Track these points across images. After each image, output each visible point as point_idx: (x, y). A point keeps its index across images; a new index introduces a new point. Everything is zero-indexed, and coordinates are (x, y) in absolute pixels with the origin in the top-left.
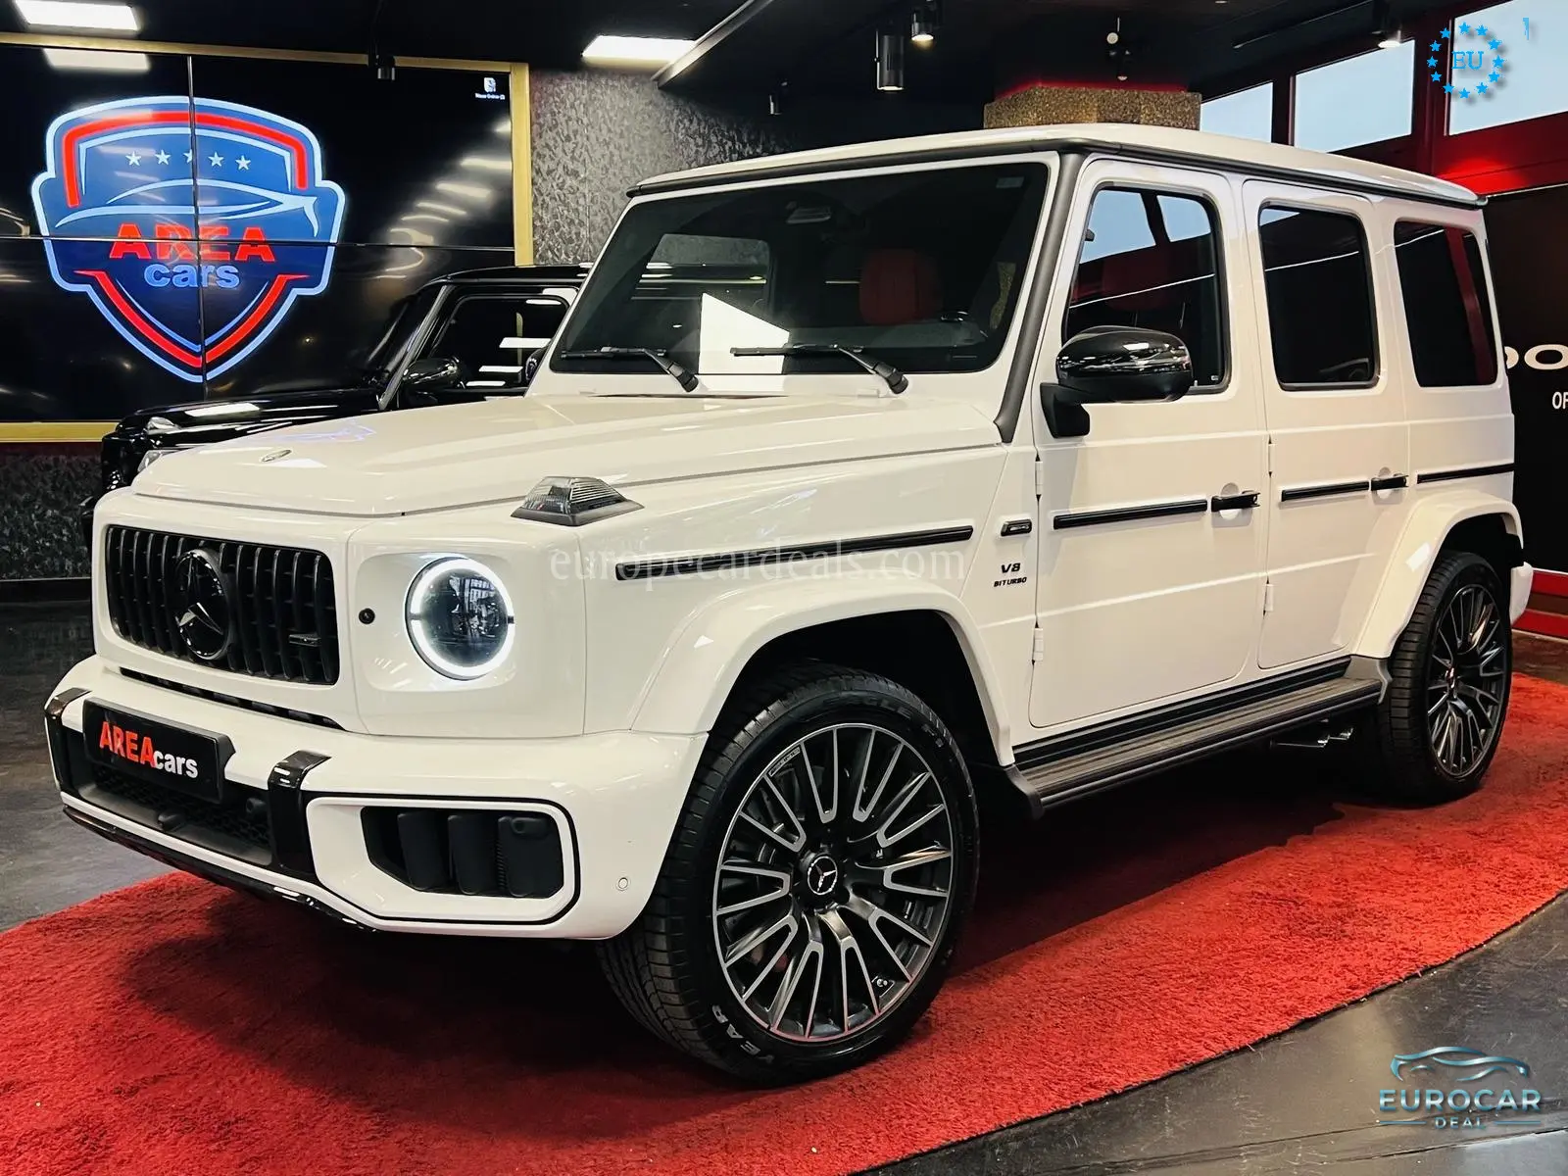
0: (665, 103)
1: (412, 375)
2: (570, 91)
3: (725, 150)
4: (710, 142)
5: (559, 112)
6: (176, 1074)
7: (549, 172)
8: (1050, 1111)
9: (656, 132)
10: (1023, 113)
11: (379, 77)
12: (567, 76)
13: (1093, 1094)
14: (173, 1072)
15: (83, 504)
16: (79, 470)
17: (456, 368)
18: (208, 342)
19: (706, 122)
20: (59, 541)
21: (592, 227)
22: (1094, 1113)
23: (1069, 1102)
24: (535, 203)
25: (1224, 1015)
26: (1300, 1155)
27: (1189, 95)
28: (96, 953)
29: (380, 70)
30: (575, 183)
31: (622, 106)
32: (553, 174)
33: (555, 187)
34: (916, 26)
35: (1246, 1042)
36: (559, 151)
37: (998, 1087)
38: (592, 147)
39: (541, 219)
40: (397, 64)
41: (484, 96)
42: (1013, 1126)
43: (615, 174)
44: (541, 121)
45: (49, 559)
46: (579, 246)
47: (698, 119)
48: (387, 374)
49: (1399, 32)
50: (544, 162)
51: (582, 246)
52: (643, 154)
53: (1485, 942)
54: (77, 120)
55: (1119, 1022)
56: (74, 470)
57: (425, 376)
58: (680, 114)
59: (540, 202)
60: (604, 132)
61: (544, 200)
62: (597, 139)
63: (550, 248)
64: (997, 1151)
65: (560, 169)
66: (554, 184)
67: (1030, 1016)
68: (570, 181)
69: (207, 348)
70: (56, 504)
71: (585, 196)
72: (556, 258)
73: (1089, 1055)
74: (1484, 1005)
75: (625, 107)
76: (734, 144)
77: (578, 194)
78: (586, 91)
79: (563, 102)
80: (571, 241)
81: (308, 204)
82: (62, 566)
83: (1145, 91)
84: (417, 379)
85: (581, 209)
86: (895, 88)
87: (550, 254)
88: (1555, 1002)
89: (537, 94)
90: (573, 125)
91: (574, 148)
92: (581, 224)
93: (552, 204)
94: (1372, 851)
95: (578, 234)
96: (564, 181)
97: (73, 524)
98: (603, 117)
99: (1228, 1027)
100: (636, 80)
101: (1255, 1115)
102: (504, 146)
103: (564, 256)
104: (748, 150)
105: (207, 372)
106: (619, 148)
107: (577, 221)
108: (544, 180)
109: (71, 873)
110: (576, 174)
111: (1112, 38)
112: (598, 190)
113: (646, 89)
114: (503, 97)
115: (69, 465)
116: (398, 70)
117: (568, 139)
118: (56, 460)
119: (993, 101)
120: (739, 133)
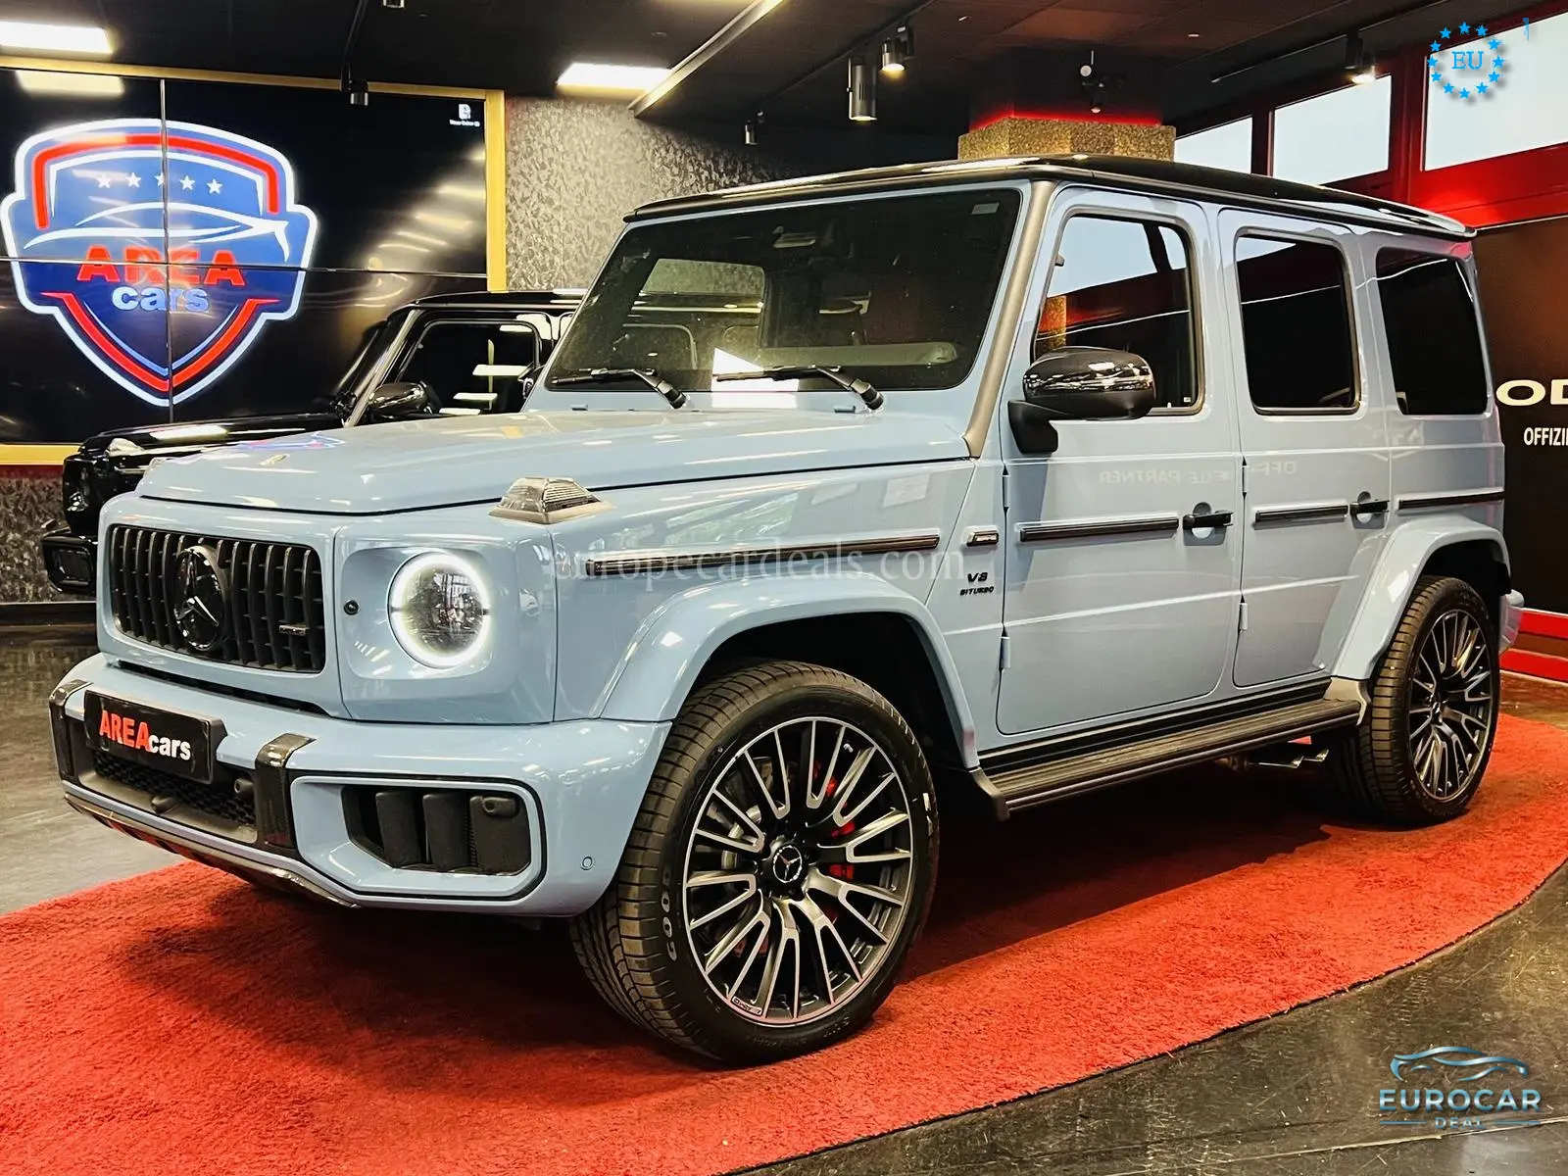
0: (641, 131)
1: (378, 399)
2: (544, 117)
3: (701, 179)
4: (686, 171)
5: (534, 140)
6: (101, 1068)
7: (523, 200)
8: (963, 1110)
9: (632, 162)
10: (996, 144)
11: (352, 102)
12: (542, 103)
13: (1007, 1095)
14: (98, 1066)
15: (44, 526)
16: (42, 493)
17: (422, 392)
18: (175, 365)
19: (683, 151)
20: (20, 565)
21: (566, 256)
22: (1006, 1113)
23: (982, 1102)
24: (509, 231)
25: (1147, 1024)
26: (1205, 1153)
27: (1163, 128)
28: (30, 956)
29: (353, 95)
30: (549, 211)
31: (597, 134)
32: (527, 202)
33: (529, 214)
34: (886, 56)
35: (1165, 1049)
36: (533, 179)
37: (915, 1088)
38: (567, 177)
39: (515, 246)
40: (369, 90)
41: (458, 123)
42: (925, 1124)
43: (589, 202)
44: (516, 148)
45: (9, 583)
46: (553, 275)
47: (675, 149)
48: (354, 399)
49: (1373, 67)
50: (518, 189)
51: (556, 274)
52: (620, 183)
53: (1417, 961)
54: (48, 143)
55: (1041, 1029)
56: (37, 494)
57: (390, 400)
58: (657, 143)
59: (514, 229)
60: (580, 160)
61: (517, 227)
62: (573, 167)
63: (523, 276)
64: (907, 1146)
65: (535, 196)
66: (529, 212)
67: (954, 1023)
68: (544, 209)
69: (175, 372)
70: (19, 528)
71: (559, 224)
72: (529, 286)
73: (1008, 1058)
74: (1408, 1018)
75: (601, 135)
76: (710, 173)
77: (552, 222)
78: (561, 119)
79: (539, 130)
80: (544, 268)
81: (278, 229)
82: (23, 590)
83: (1119, 124)
84: (382, 404)
85: (555, 236)
86: (869, 118)
87: (523, 282)
88: (1479, 1017)
89: (513, 122)
90: (549, 153)
91: (549, 176)
92: (556, 252)
93: (525, 232)
94: (1315, 874)
95: (552, 262)
96: (538, 209)
97: (34, 547)
98: (579, 145)
99: (1147, 1035)
100: (612, 109)
101: (1166, 1116)
102: (478, 174)
103: (537, 283)
104: (725, 179)
105: (174, 395)
106: (594, 176)
107: (551, 249)
108: (518, 207)
109: (11, 883)
110: (550, 202)
111: (1086, 71)
112: (573, 218)
113: (623, 116)
114: (477, 124)
115: (32, 488)
116: (370, 94)
117: (543, 167)
118: (19, 485)
119: (968, 132)
120: (716, 163)
